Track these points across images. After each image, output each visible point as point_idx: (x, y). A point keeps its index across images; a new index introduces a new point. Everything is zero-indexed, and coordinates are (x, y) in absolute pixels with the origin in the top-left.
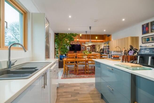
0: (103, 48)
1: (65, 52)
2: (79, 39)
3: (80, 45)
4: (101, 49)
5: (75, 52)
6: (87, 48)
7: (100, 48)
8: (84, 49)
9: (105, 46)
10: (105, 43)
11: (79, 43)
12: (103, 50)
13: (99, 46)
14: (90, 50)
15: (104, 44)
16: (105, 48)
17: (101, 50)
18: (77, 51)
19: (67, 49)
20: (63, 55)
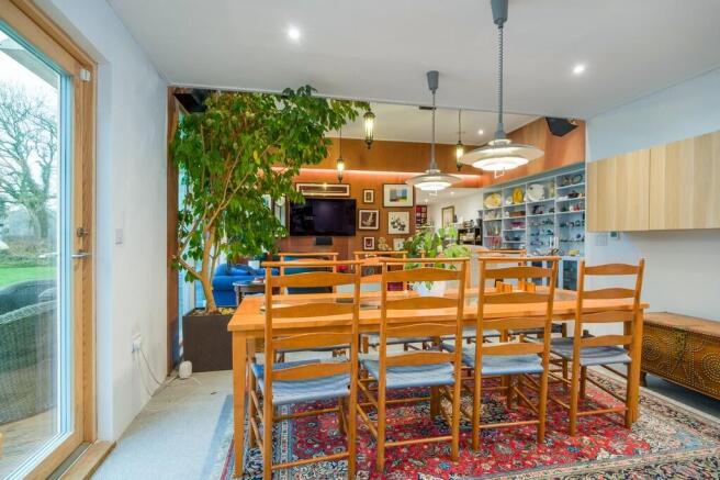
0: (480, 221)
1: (259, 242)
2: (349, 167)
3: (354, 201)
4: (465, 224)
5: (319, 243)
6: (392, 216)
7: (455, 220)
8: (373, 224)
9: (490, 207)
10: (492, 193)
11: (344, 190)
12: (478, 231)
13: (453, 207)
14: (407, 231)
15: (487, 195)
16: (486, 218)
17: (462, 232)
18: (334, 239)
19: (275, 224)
20: (246, 262)
